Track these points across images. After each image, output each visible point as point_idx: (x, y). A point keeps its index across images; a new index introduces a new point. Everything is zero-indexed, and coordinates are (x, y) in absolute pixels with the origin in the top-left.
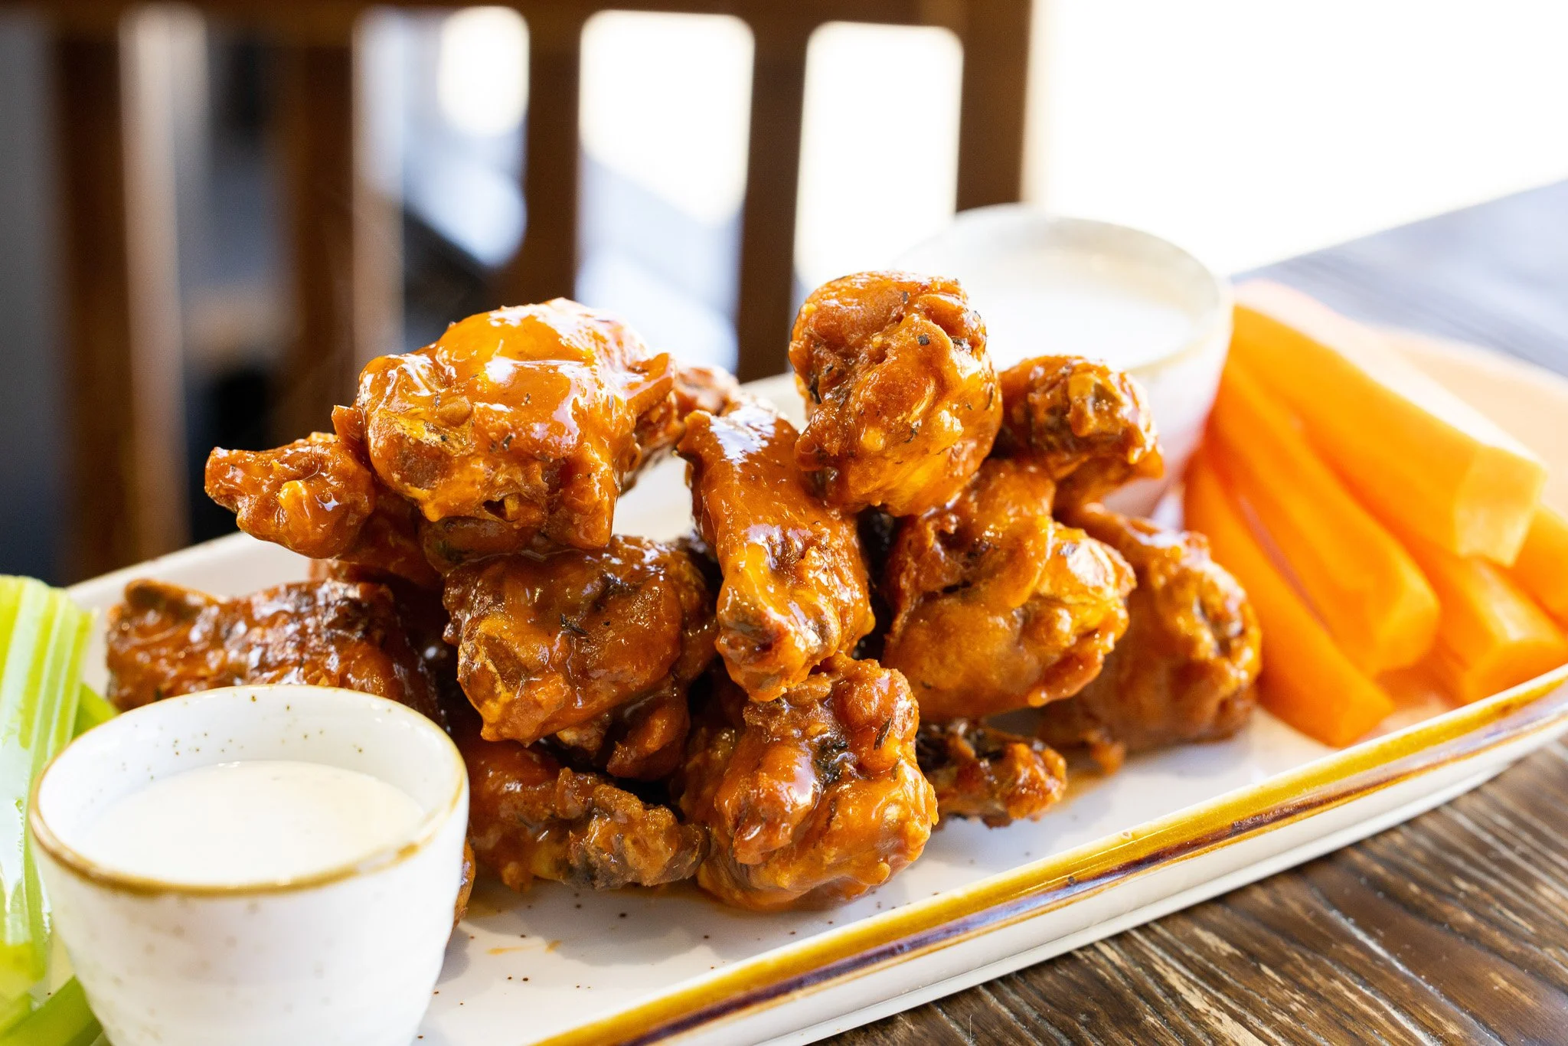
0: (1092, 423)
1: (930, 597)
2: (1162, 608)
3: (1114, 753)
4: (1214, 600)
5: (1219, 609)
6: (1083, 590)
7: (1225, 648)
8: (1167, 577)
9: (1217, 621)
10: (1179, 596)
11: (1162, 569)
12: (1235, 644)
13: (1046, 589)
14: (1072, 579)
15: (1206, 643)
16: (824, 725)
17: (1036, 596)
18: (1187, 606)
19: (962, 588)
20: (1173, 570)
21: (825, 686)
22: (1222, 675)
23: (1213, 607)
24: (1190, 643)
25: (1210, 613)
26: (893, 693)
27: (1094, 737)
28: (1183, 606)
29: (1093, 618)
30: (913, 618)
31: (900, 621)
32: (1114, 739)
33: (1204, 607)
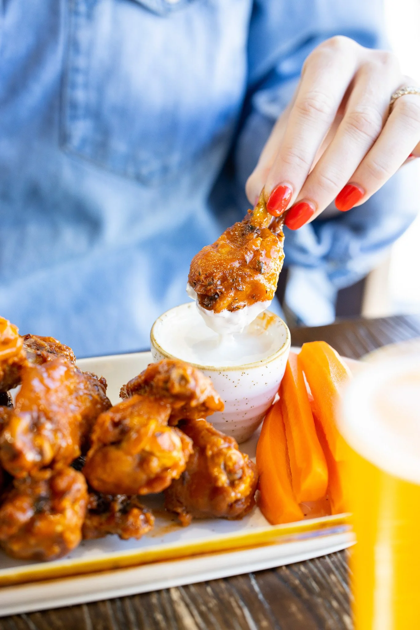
0: (177, 389)
1: (105, 445)
2: (210, 464)
3: (187, 518)
4: (230, 464)
5: (231, 467)
6: (163, 451)
7: (233, 484)
8: (213, 452)
9: (230, 472)
10: (217, 460)
11: (211, 449)
12: (237, 482)
13: (148, 448)
14: (159, 446)
15: (223, 480)
16: (43, 491)
17: (143, 451)
18: (219, 465)
19: (117, 443)
20: (215, 449)
21: (48, 474)
22: (228, 494)
23: (229, 466)
24: (216, 479)
25: (227, 469)
26: (74, 481)
27: (179, 510)
28: (217, 465)
29: (169, 463)
30: (97, 452)
31: (91, 453)
32: (187, 513)
33: (226, 466)
